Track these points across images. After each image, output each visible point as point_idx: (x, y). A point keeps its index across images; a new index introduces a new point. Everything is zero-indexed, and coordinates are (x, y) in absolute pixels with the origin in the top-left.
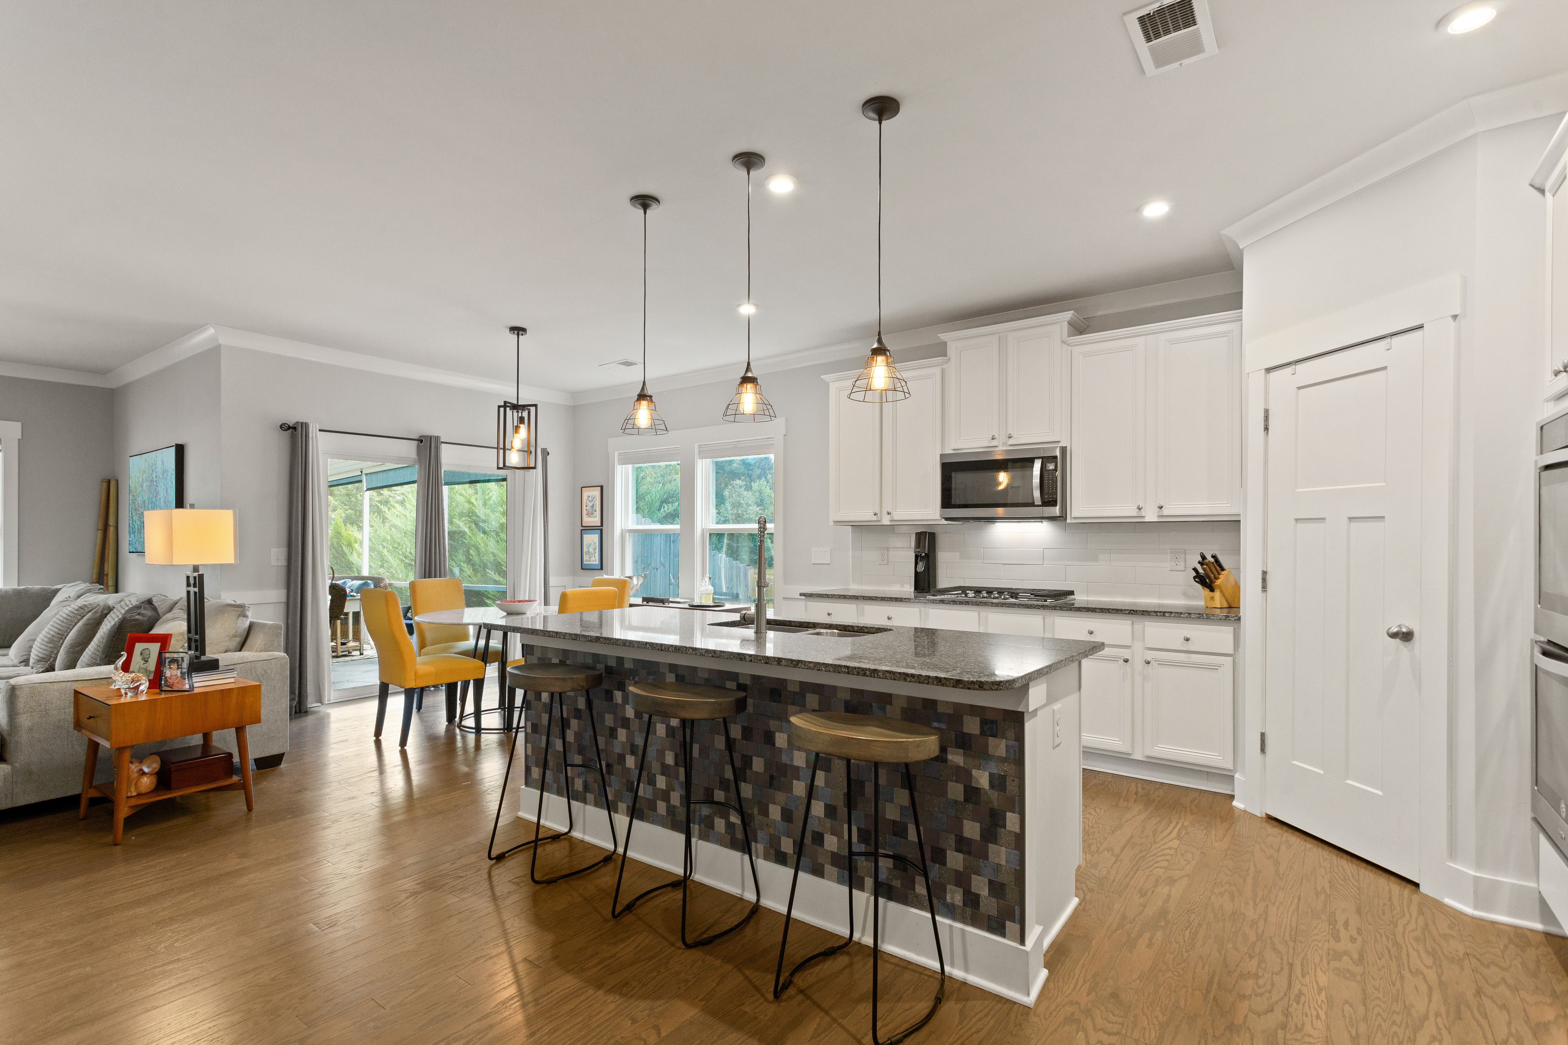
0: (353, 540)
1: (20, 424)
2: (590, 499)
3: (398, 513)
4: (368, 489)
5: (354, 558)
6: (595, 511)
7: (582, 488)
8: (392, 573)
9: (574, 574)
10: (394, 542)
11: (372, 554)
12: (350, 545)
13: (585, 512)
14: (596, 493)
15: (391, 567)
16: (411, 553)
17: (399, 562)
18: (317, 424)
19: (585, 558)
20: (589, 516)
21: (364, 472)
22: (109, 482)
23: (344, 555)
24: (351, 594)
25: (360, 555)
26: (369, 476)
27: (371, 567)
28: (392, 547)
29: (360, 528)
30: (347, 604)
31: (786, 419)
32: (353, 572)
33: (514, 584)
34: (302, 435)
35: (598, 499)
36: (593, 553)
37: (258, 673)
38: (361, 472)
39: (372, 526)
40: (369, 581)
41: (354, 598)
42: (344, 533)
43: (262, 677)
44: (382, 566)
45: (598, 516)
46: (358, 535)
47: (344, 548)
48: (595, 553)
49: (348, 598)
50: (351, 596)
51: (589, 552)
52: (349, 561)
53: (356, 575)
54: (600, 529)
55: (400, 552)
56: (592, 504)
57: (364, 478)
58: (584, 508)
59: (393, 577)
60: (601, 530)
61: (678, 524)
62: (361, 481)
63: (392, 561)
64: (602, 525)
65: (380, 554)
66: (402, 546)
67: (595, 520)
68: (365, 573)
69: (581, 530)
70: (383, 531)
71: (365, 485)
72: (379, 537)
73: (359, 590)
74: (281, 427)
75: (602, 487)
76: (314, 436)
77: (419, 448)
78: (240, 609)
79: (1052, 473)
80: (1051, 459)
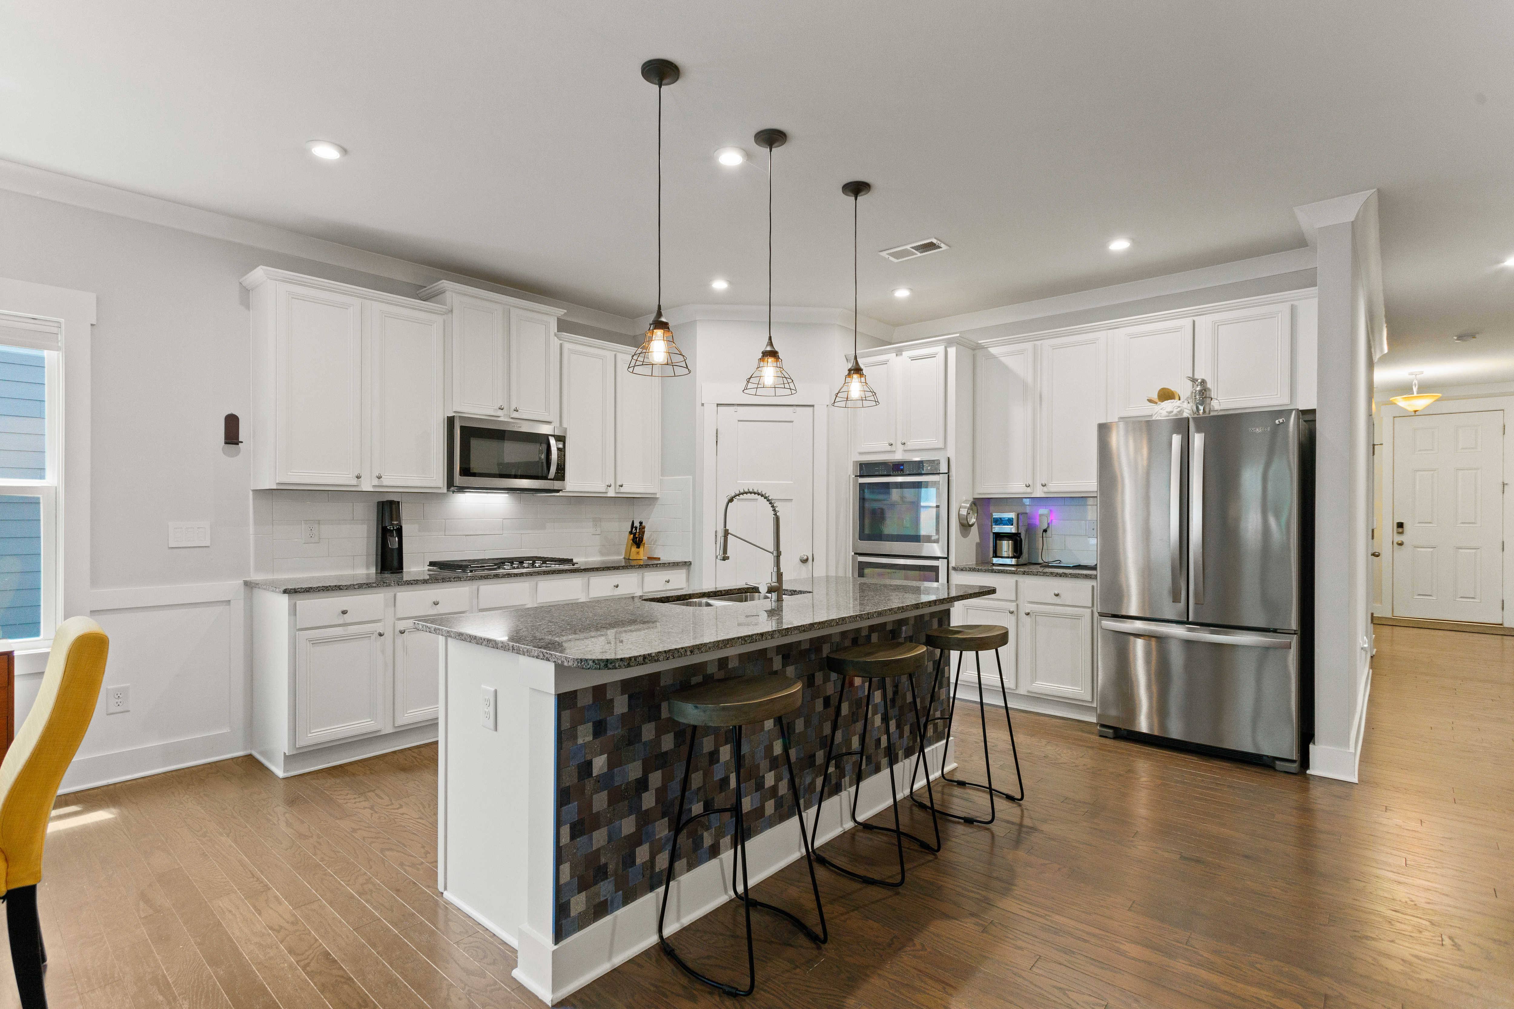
31: (99, 299)
79: (562, 451)
80: (561, 439)
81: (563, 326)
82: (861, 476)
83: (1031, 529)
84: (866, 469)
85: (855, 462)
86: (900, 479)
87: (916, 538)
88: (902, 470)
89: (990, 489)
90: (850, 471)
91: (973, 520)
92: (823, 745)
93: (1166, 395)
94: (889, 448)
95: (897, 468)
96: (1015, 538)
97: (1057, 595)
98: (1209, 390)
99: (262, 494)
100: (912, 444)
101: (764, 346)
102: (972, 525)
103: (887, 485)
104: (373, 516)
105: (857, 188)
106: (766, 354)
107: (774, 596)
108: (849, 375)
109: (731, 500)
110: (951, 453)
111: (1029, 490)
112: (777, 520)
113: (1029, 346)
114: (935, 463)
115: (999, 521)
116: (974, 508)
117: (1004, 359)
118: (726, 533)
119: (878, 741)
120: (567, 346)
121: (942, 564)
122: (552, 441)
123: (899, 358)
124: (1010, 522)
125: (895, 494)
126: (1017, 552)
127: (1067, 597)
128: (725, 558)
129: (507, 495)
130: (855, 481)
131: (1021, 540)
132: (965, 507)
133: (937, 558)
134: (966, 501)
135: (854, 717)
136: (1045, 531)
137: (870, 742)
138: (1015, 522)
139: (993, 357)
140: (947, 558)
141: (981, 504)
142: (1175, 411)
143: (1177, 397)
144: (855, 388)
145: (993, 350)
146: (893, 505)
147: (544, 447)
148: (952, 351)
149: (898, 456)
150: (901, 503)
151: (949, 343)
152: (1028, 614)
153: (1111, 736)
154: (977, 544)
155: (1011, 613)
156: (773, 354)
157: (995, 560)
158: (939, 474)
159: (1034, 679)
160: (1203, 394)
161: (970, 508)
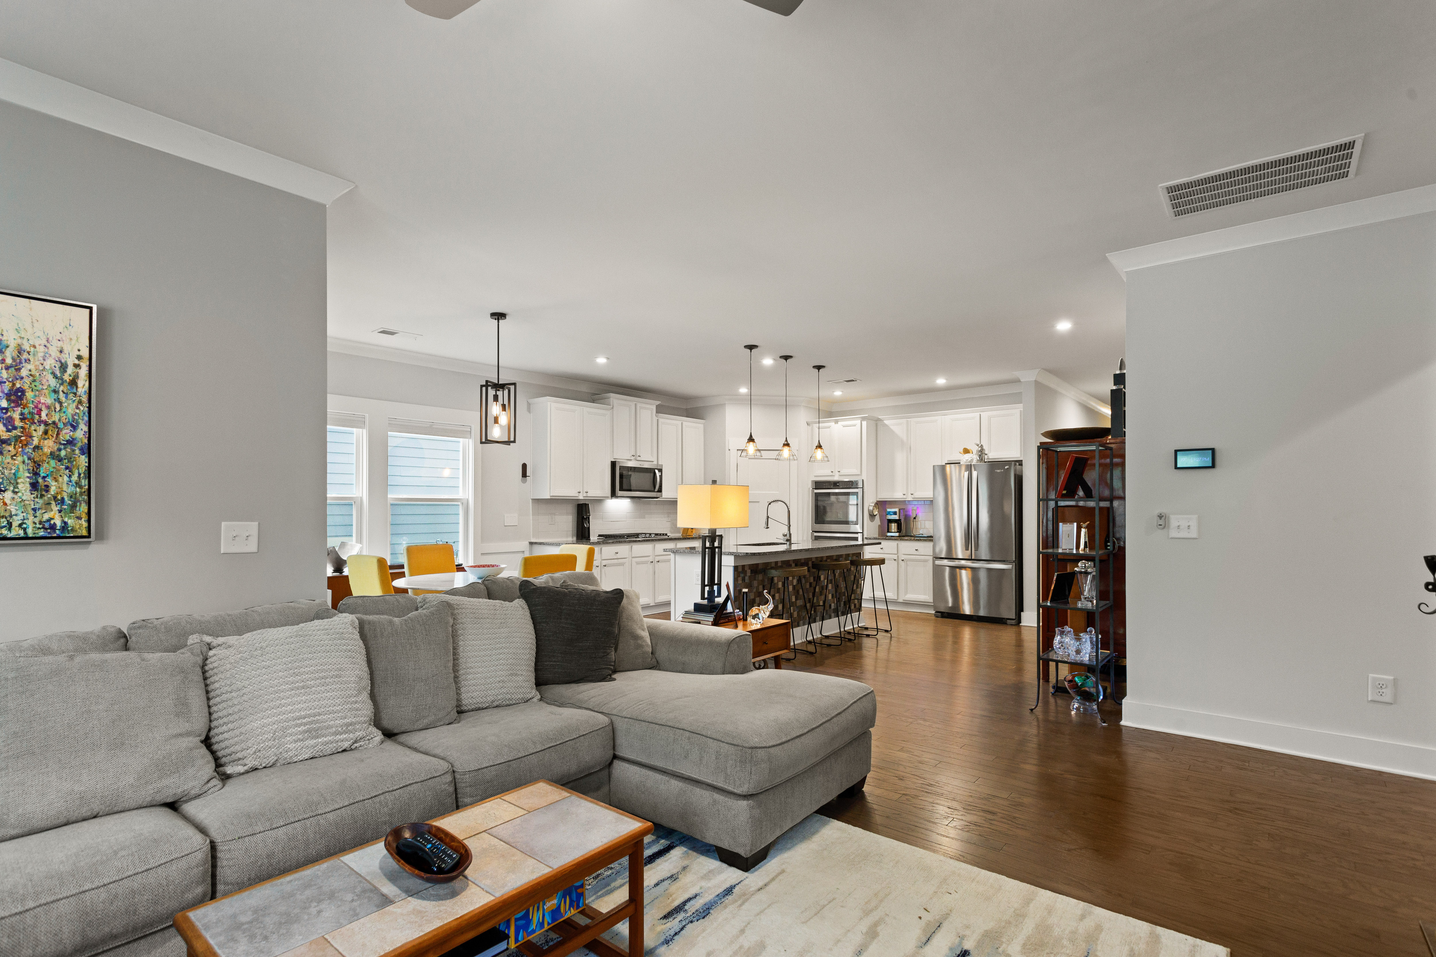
79: (661, 477)
80: (660, 470)
81: (660, 410)
82: (816, 489)
83: (907, 517)
84: (818, 485)
85: (813, 481)
86: (837, 491)
87: (847, 522)
88: (838, 486)
89: (885, 495)
90: (810, 486)
91: (876, 513)
92: (809, 602)
93: (966, 451)
94: (831, 474)
95: (835, 484)
96: (898, 522)
97: (917, 550)
98: (984, 450)
99: (537, 501)
100: (843, 472)
101: (783, 441)
102: (876, 515)
103: (829, 494)
104: (575, 511)
105: (819, 368)
106: (784, 445)
107: (788, 543)
108: (816, 448)
109: (770, 504)
110: (864, 477)
111: (905, 497)
112: (789, 512)
113: (904, 420)
114: (856, 483)
115: (889, 513)
116: (877, 506)
117: (892, 427)
118: (768, 517)
119: (830, 606)
120: (661, 420)
121: (860, 536)
122: (657, 471)
123: (836, 425)
124: (895, 513)
125: (833, 498)
126: (899, 529)
127: (922, 551)
128: (767, 528)
129: (629, 500)
130: (813, 491)
131: (901, 523)
132: (872, 506)
133: (857, 533)
134: (872, 503)
135: (821, 593)
136: (915, 518)
137: (827, 605)
138: (898, 513)
139: (886, 425)
140: (862, 533)
141: (881, 505)
142: (969, 460)
143: (971, 452)
144: (819, 454)
145: (886, 422)
146: (832, 504)
147: (652, 475)
148: (864, 423)
149: (836, 478)
150: (837, 502)
151: (863, 419)
152: (903, 560)
153: (940, 616)
154: (879, 526)
155: (895, 560)
156: (788, 445)
157: (889, 534)
158: (858, 488)
159: (906, 593)
160: (981, 452)
161: (875, 506)
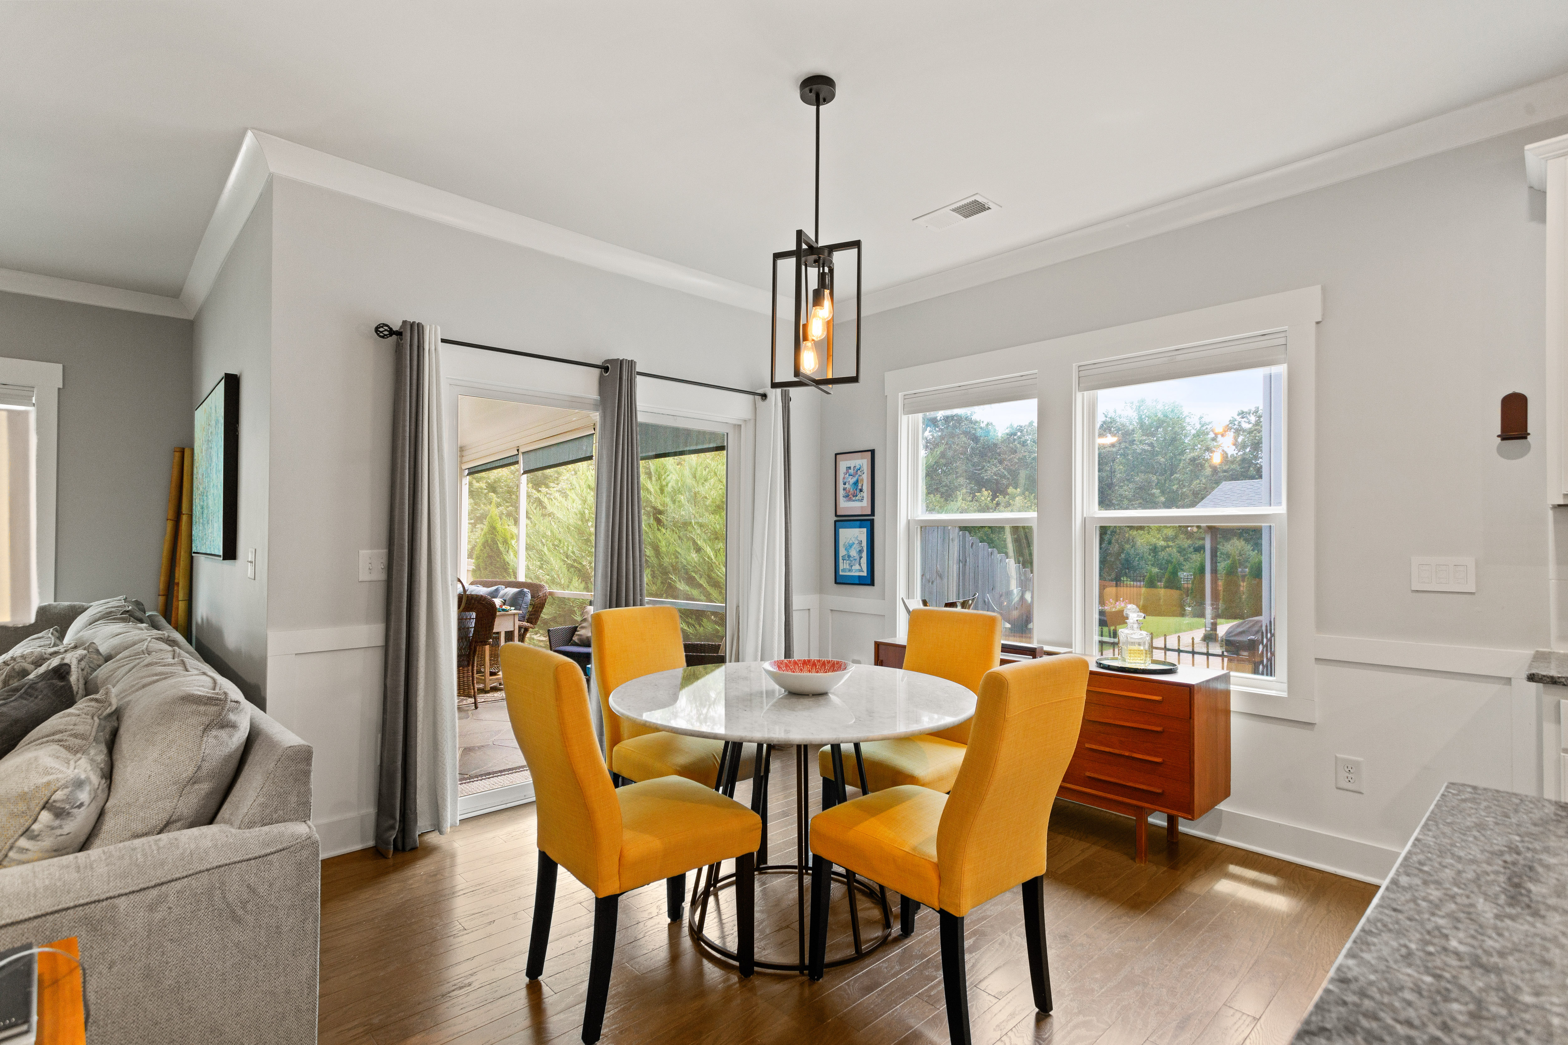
0: (508, 536)
1: (60, 366)
2: (851, 471)
3: (559, 505)
4: (525, 472)
5: (510, 558)
6: (861, 490)
7: (836, 455)
8: (552, 576)
9: (821, 589)
10: (556, 539)
11: (530, 553)
12: (505, 542)
13: (841, 493)
14: (864, 462)
15: (552, 570)
16: (573, 552)
17: (562, 563)
18: (439, 328)
19: (842, 565)
20: (850, 500)
21: (521, 450)
22: (182, 452)
23: (499, 553)
24: (504, 607)
25: (516, 553)
26: (526, 456)
27: (528, 568)
28: (553, 545)
29: (516, 522)
30: (497, 622)
31: (1324, 290)
32: (509, 574)
33: (738, 607)
34: (411, 346)
35: (865, 471)
36: (857, 557)
37: (231, 898)
38: (518, 450)
39: (528, 517)
40: (525, 590)
41: (507, 613)
42: (499, 526)
43: (244, 908)
44: (541, 567)
45: (865, 499)
46: (514, 529)
47: (499, 545)
48: (861, 558)
49: (498, 613)
50: (503, 610)
51: (849, 556)
52: (504, 560)
53: (513, 579)
54: (867, 522)
55: (561, 551)
56: (854, 479)
57: (521, 458)
58: (841, 486)
59: (553, 581)
60: (872, 521)
61: (1034, 511)
62: (517, 463)
63: (554, 563)
64: (873, 514)
65: (539, 552)
66: (564, 544)
67: (860, 506)
68: (522, 578)
69: (835, 522)
70: (543, 525)
71: (521, 467)
72: (538, 532)
73: (515, 601)
74: (377, 329)
75: (873, 452)
76: (433, 348)
77: (602, 382)
78: (213, 709)
